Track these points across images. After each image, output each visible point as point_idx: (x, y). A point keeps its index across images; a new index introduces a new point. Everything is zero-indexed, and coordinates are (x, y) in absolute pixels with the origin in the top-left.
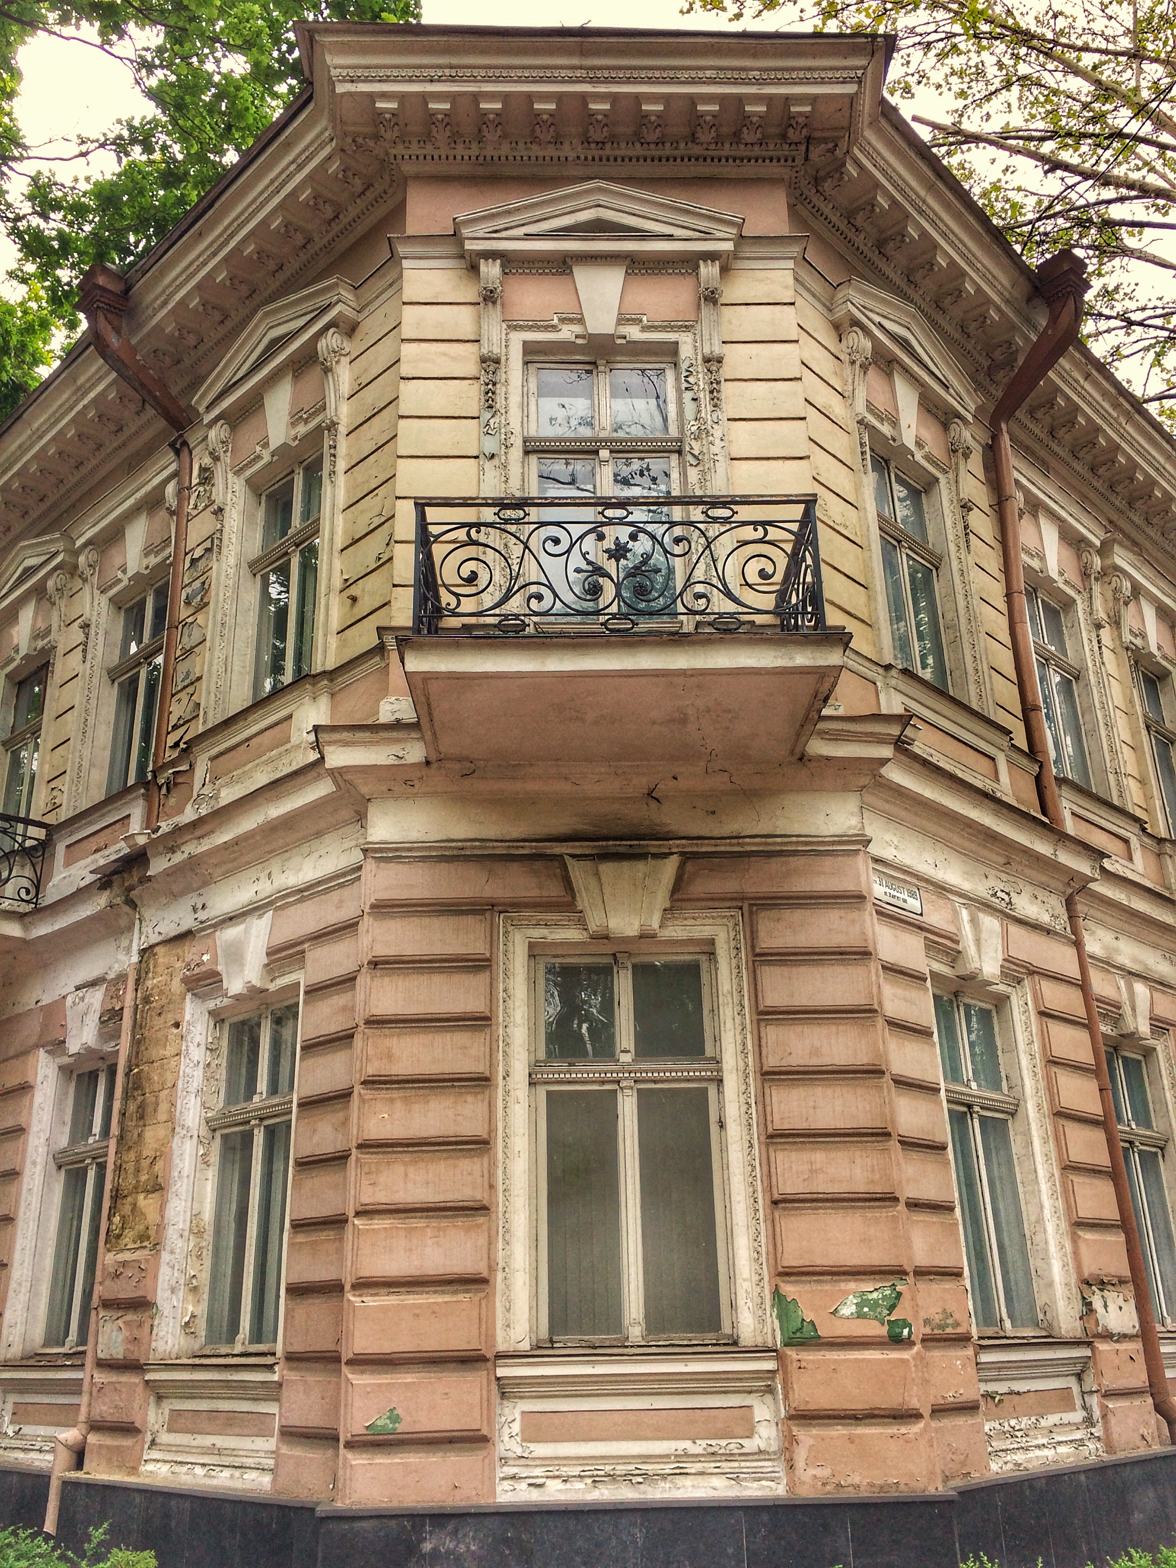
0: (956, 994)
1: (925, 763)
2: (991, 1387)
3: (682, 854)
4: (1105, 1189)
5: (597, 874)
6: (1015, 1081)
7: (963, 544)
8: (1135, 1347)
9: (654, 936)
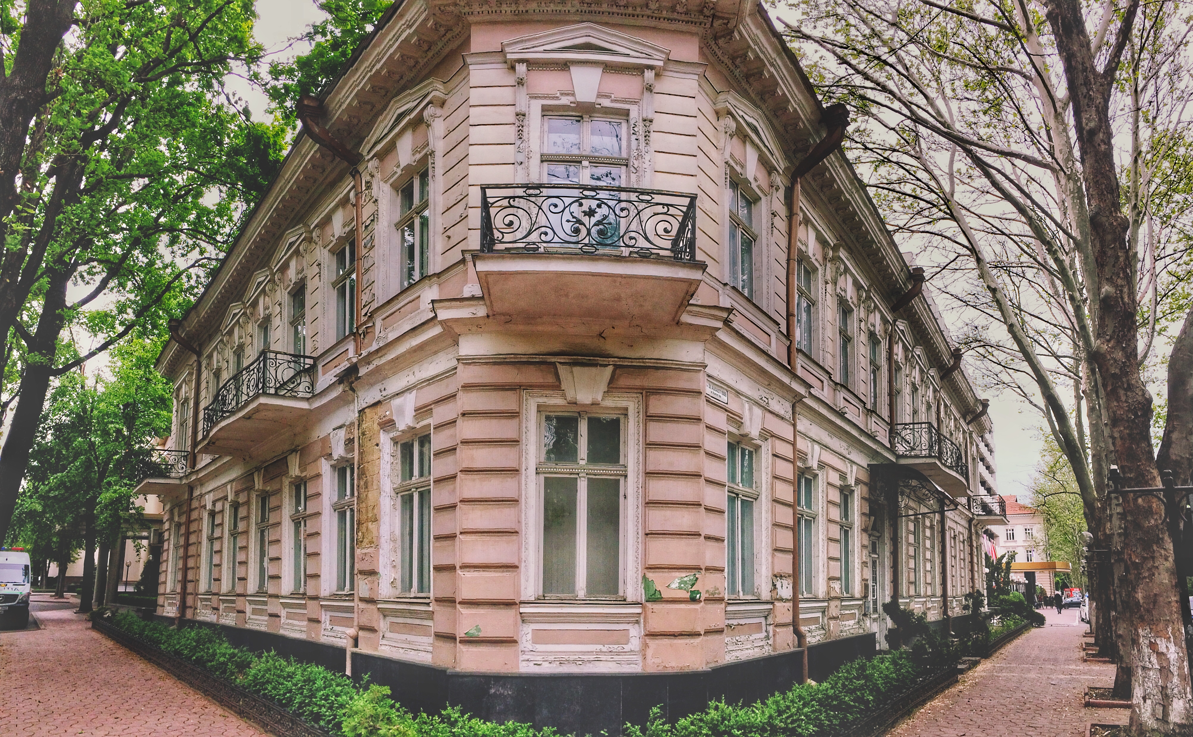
0: (738, 443)
1: (737, 333)
2: (730, 622)
3: (614, 365)
4: (789, 534)
5: (572, 372)
6: (759, 484)
7: (770, 232)
8: (790, 604)
9: (598, 404)
